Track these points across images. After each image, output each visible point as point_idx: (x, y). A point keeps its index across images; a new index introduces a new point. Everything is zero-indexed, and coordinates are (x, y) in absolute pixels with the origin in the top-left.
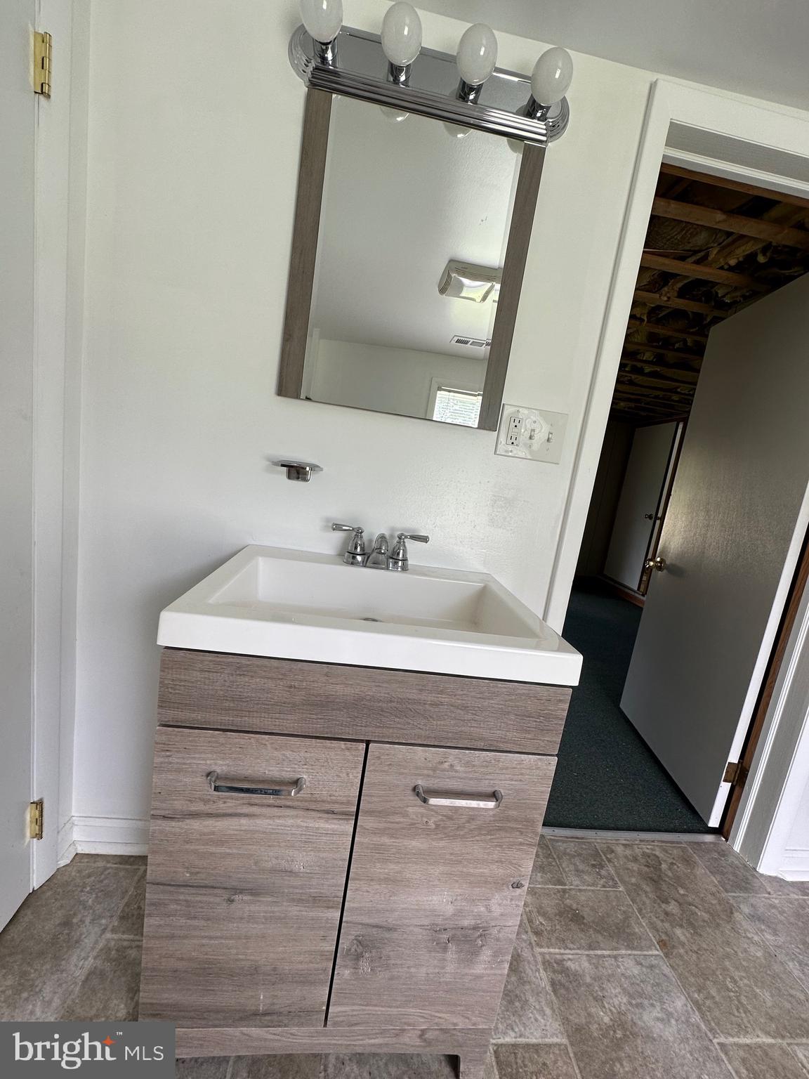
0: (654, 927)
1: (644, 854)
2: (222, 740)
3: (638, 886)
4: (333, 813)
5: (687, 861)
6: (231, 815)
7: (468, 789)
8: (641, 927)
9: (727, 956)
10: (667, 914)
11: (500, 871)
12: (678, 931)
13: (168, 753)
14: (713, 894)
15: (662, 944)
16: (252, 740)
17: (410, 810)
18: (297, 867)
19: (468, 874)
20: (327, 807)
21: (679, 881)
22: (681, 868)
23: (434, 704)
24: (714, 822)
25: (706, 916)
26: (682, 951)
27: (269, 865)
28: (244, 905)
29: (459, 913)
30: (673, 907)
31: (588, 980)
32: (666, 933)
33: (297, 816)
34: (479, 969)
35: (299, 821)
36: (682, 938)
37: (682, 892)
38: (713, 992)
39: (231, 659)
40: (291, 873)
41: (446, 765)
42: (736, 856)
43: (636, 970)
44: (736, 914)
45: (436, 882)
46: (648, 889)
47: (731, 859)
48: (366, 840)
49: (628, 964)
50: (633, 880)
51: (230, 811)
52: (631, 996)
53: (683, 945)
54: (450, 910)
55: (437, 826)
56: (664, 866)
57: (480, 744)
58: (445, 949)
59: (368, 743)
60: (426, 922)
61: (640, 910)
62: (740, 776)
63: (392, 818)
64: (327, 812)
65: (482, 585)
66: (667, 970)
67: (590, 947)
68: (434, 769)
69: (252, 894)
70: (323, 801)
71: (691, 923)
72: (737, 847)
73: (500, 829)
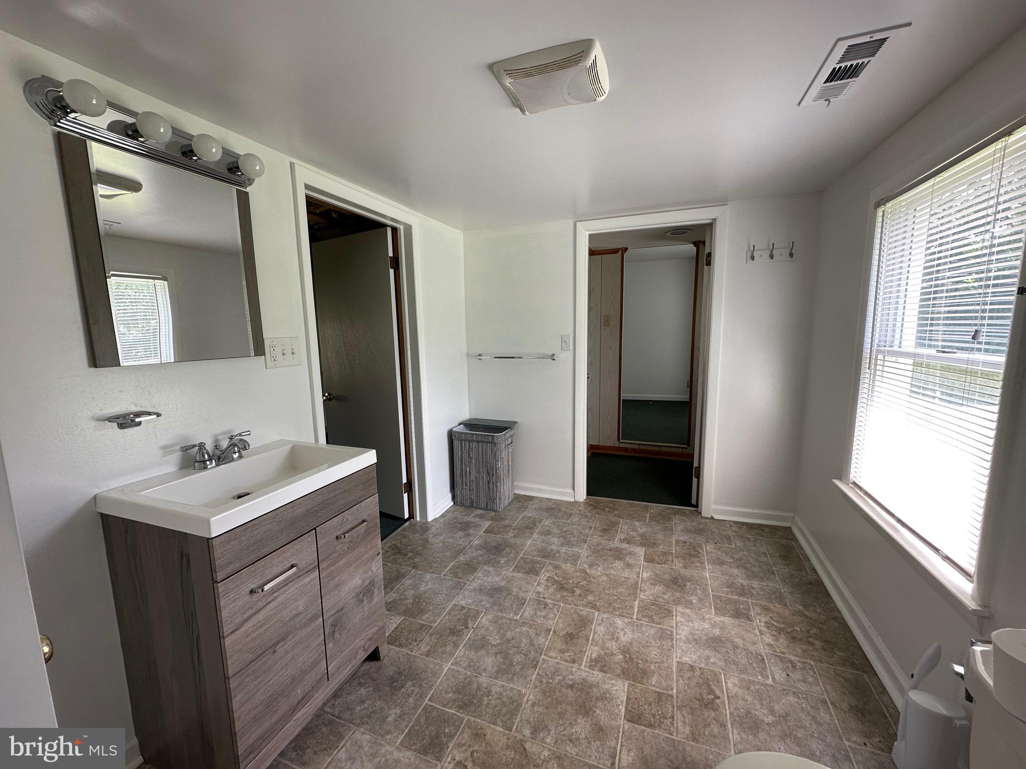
0: (408, 565)
1: (389, 547)
2: (253, 569)
3: (395, 559)
4: (309, 571)
5: (405, 537)
6: (265, 606)
7: (354, 525)
8: (404, 569)
9: (433, 553)
10: (409, 558)
11: (371, 553)
12: (416, 560)
13: (227, 595)
14: (419, 540)
15: (414, 567)
16: (268, 560)
17: (337, 548)
18: (301, 608)
19: (363, 561)
20: (306, 570)
21: (406, 546)
22: (405, 541)
23: (335, 496)
24: (407, 516)
25: (421, 548)
26: (420, 564)
27: (287, 619)
28: (281, 649)
29: (363, 582)
30: (410, 555)
31: (398, 598)
32: (413, 563)
33: (295, 584)
34: (375, 600)
35: (296, 586)
36: (418, 560)
37: (409, 548)
38: (435, 565)
39: (249, 524)
40: (299, 614)
41: (345, 520)
42: (419, 522)
43: (411, 581)
44: (429, 540)
45: (353, 574)
46: (398, 557)
47: (418, 524)
48: (325, 574)
49: (407, 582)
50: (391, 558)
51: (264, 604)
52: (413, 589)
53: (419, 562)
54: (360, 582)
55: (348, 548)
56: (399, 545)
57: (354, 503)
58: (362, 601)
59: (315, 529)
60: (354, 595)
61: (400, 565)
62: (409, 487)
63: (331, 557)
64: (307, 573)
65: (291, 445)
66: (420, 572)
67: (392, 590)
68: (341, 524)
69: (283, 640)
70: (304, 568)
71: (418, 554)
72: (418, 519)
73: (368, 534)
